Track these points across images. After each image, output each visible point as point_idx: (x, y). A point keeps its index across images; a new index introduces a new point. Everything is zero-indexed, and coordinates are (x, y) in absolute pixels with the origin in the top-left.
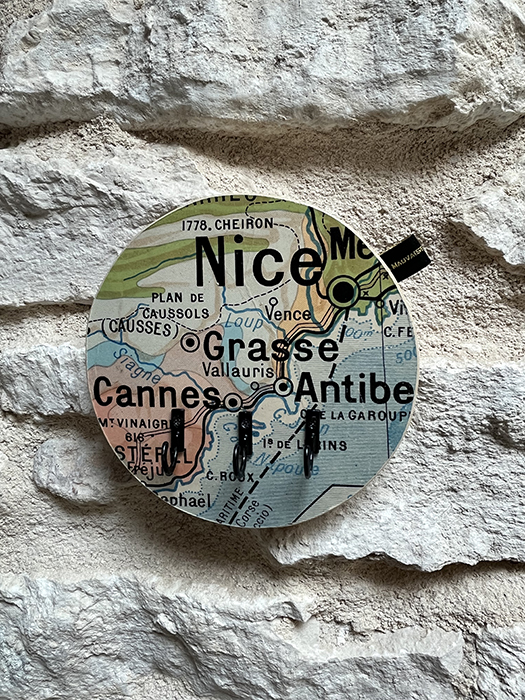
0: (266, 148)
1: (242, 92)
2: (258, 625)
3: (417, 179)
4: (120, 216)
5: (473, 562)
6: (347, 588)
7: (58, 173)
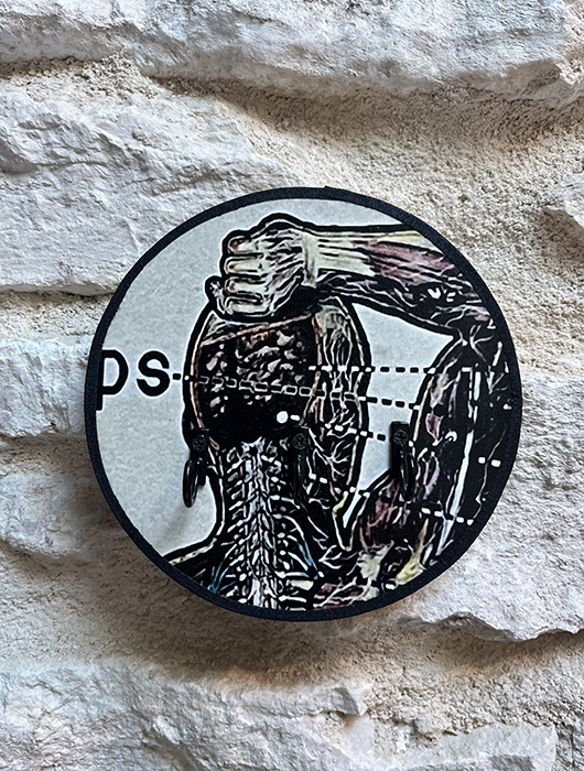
0: (323, 114)
1: (306, 37)
2: (298, 722)
3: (506, 162)
4: (136, 178)
5: (574, 630)
6: (412, 672)
7: (58, 117)
